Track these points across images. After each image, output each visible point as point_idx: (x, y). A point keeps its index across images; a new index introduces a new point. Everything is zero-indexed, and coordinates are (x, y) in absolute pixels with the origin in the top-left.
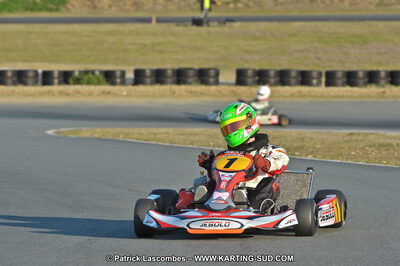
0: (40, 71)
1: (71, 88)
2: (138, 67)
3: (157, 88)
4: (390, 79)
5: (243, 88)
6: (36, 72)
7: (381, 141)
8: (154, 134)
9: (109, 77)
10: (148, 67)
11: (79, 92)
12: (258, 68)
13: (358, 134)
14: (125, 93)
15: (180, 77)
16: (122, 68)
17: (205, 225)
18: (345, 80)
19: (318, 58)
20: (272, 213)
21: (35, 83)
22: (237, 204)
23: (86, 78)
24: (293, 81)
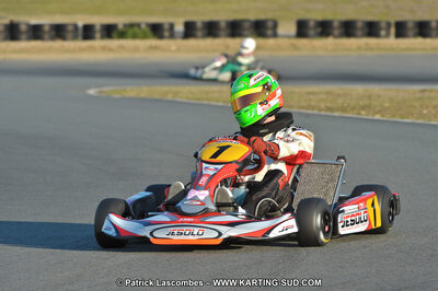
0: (80, 24)
1: (114, 43)
2: (189, 19)
3: (209, 41)
5: (303, 41)
6: (76, 26)
8: (206, 93)
10: (200, 18)
11: (122, 47)
12: (320, 17)
13: (431, 91)
14: (174, 48)
15: (235, 29)
16: (171, 20)
17: (173, 234)
18: (417, 30)
19: (387, 7)
21: (75, 38)
23: (130, 32)
24: (359, 33)
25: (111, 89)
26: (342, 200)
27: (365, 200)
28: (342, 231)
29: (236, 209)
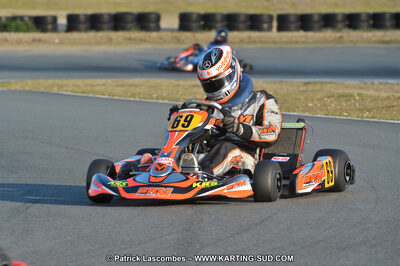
2: (71, 12)
3: (92, 34)
4: (347, 23)
5: (187, 34)
7: (341, 91)
8: (92, 86)
11: (6, 40)
12: (202, 11)
13: (315, 83)
14: (57, 41)
15: (118, 22)
16: (53, 13)
18: (299, 24)
23: (13, 24)
24: (242, 25)
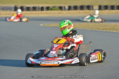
1: (49, 12)
2: (70, 5)
3: (75, 11)
6: (39, 7)
9: (61, 8)
10: (72, 5)
14: (65, 13)
15: (82, 8)
16: (64, 5)
17: (46, 63)
20: (72, 58)
22: (58, 55)
23: (54, 9)
25: (47, 24)
26: (91, 53)
27: (97, 54)
28: (91, 62)
29: (63, 56)
